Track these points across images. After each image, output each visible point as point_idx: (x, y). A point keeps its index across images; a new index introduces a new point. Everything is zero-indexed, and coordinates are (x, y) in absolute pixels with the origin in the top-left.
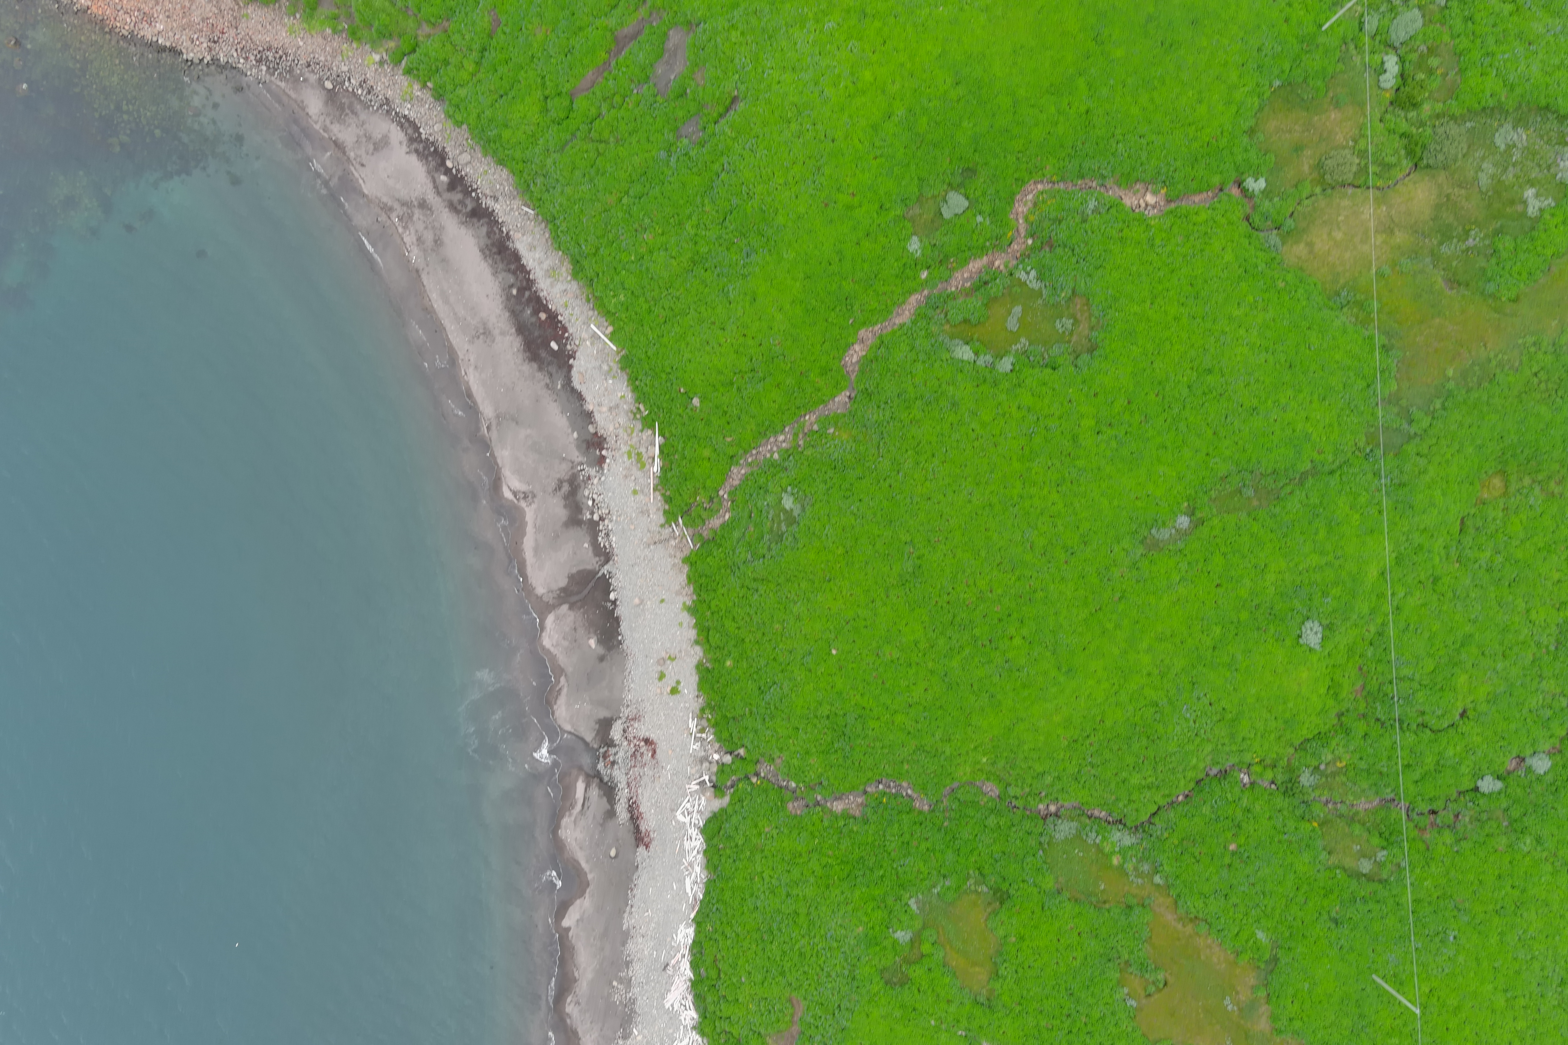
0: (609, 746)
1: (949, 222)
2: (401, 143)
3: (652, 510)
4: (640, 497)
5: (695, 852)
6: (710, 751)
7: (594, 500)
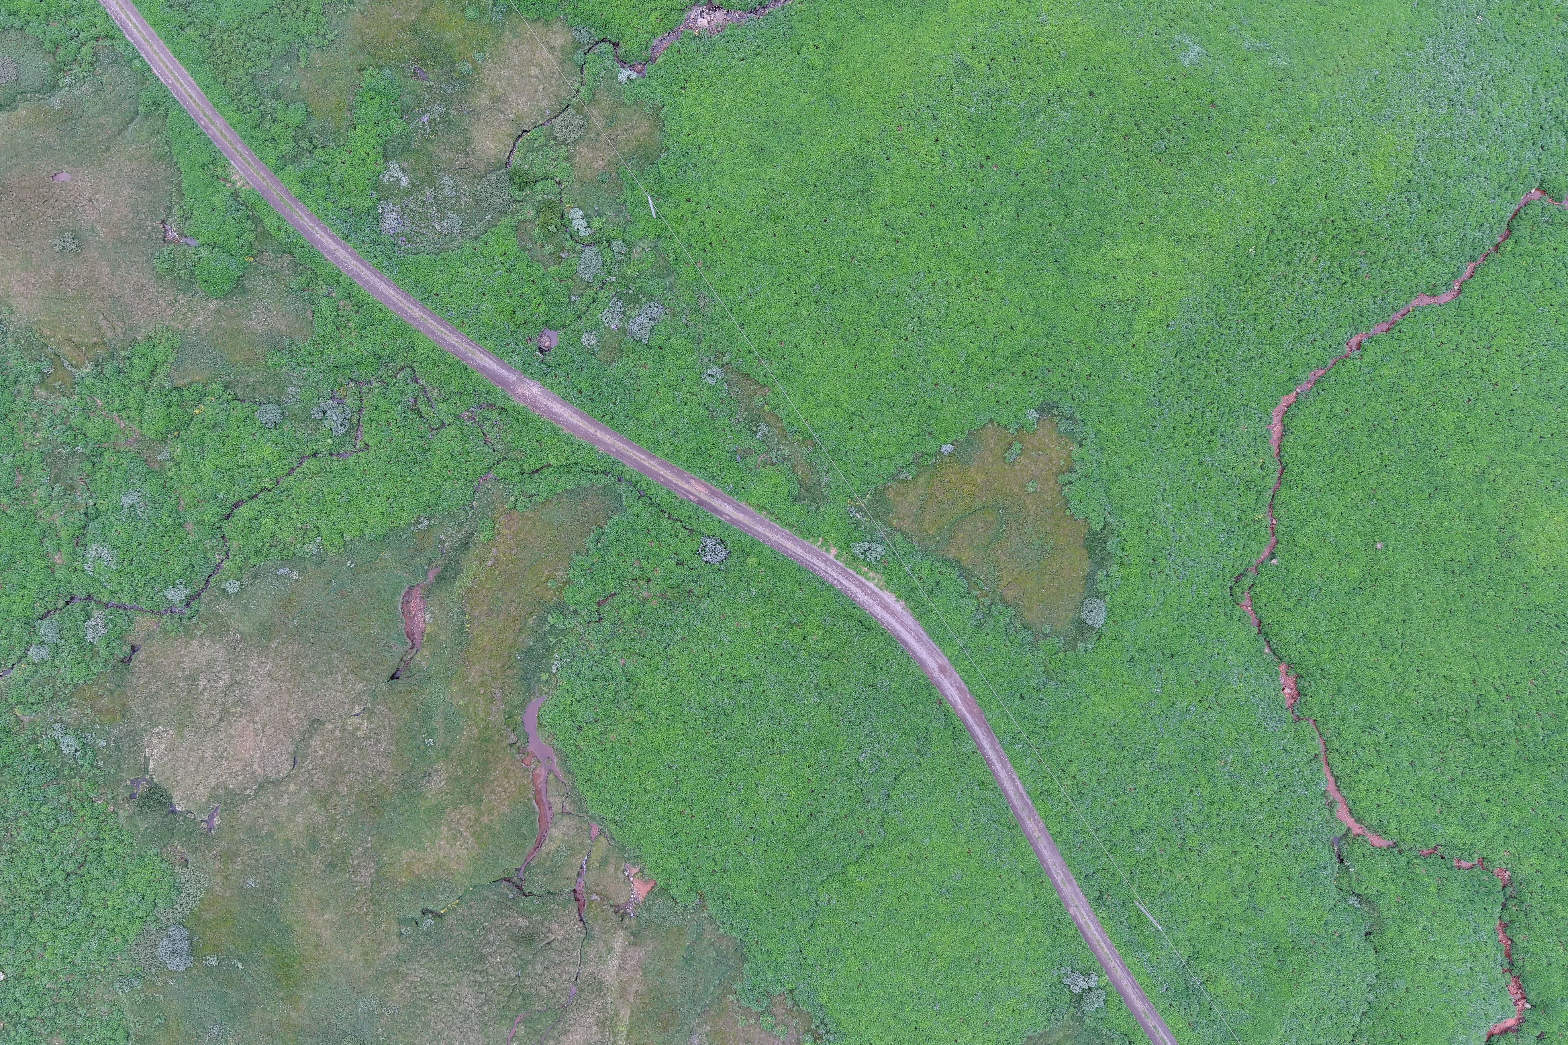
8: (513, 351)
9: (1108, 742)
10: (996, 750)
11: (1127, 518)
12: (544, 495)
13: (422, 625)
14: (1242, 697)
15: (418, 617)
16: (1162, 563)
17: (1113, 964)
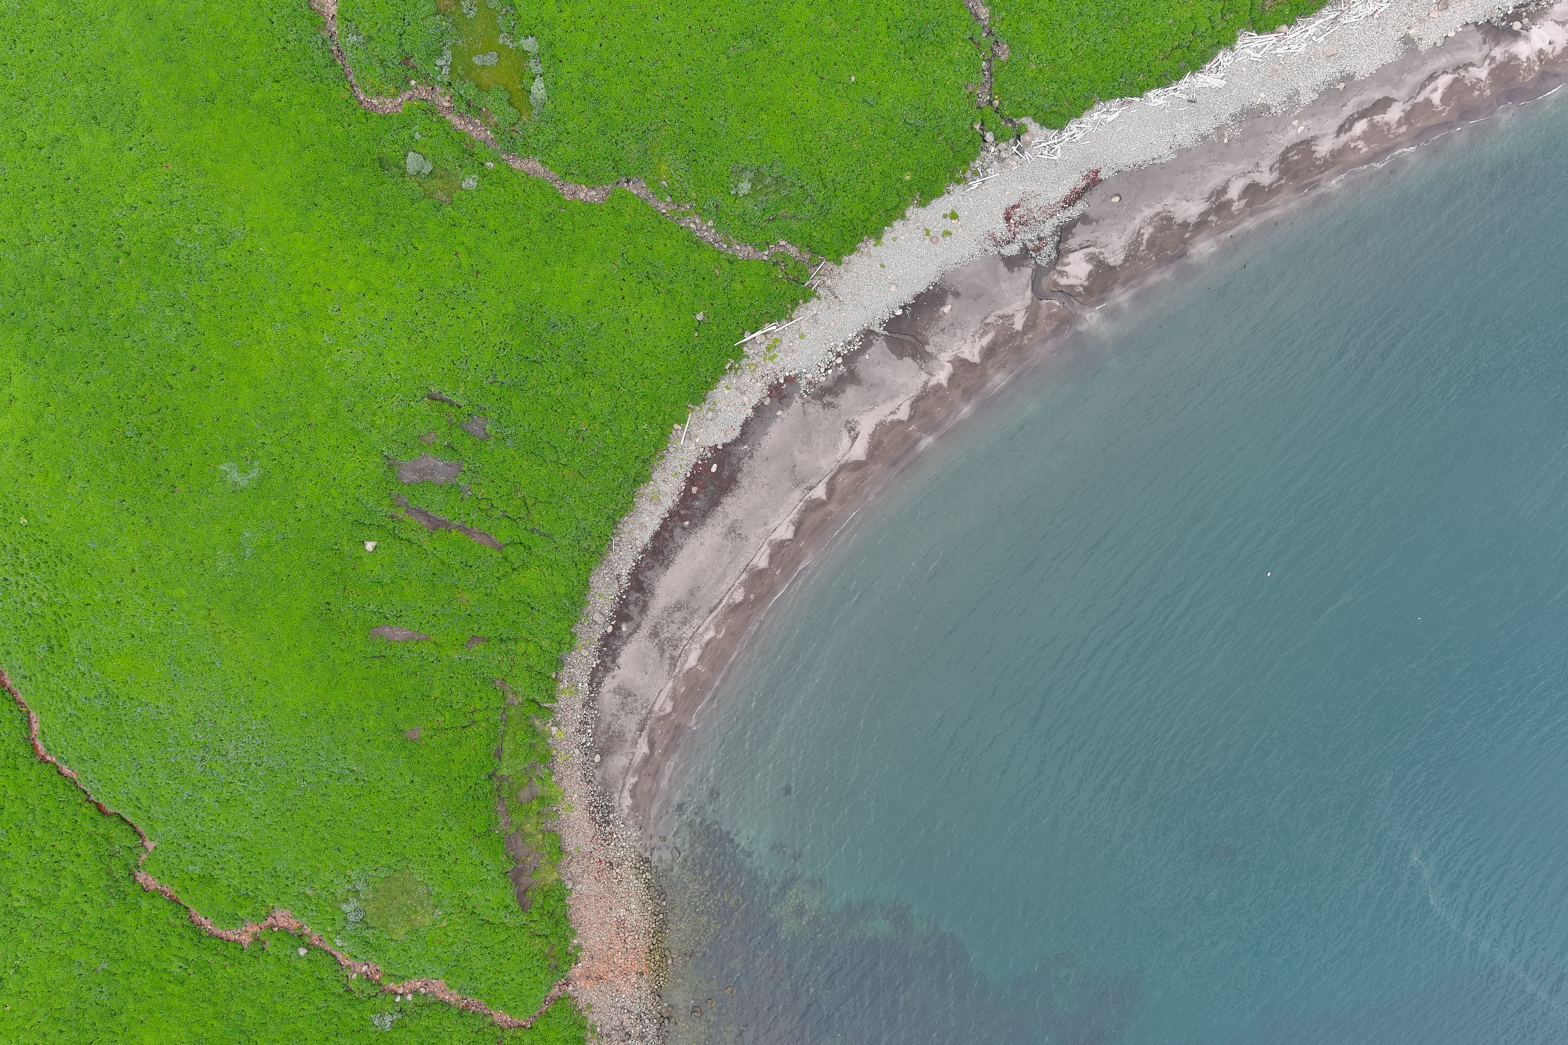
0: (1028, 250)
1: (434, 162)
2: (614, 678)
3: (809, 313)
4: (804, 330)
5: (1082, 126)
6: (990, 157)
7: (826, 370)
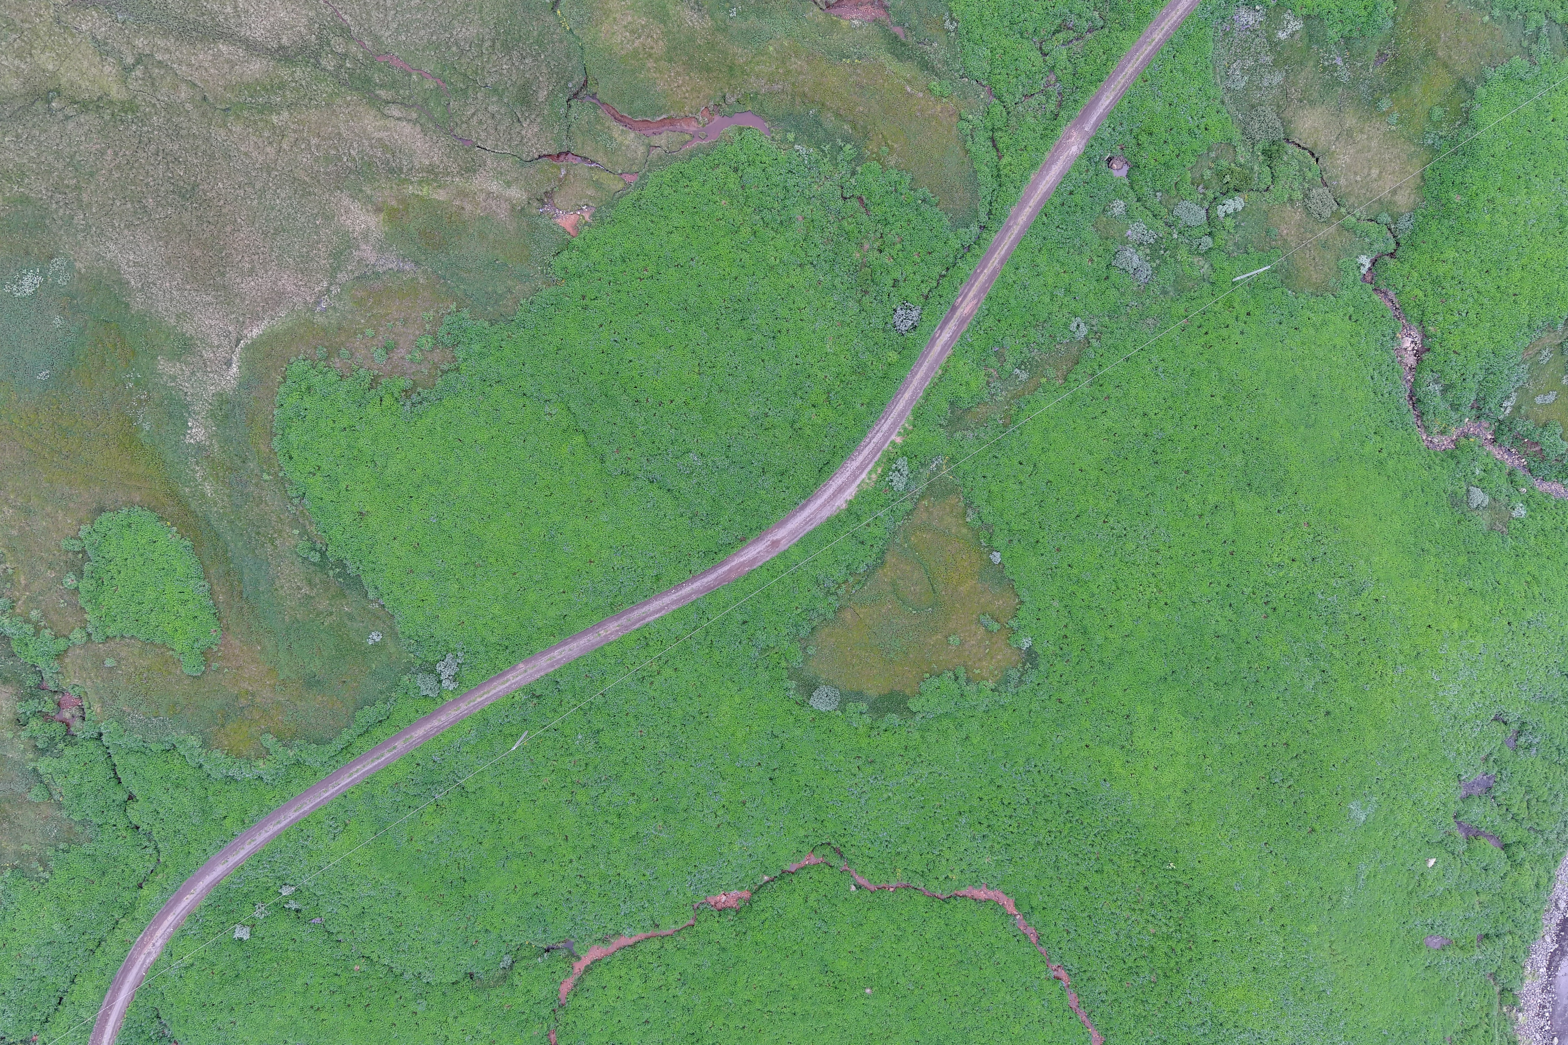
1: (1490, 494)
8: (1114, 130)
9: (691, 709)
10: (690, 595)
11: (917, 735)
12: (973, 149)
13: (848, 16)
14: (725, 850)
15: (857, 13)
16: (869, 770)
17: (463, 706)
